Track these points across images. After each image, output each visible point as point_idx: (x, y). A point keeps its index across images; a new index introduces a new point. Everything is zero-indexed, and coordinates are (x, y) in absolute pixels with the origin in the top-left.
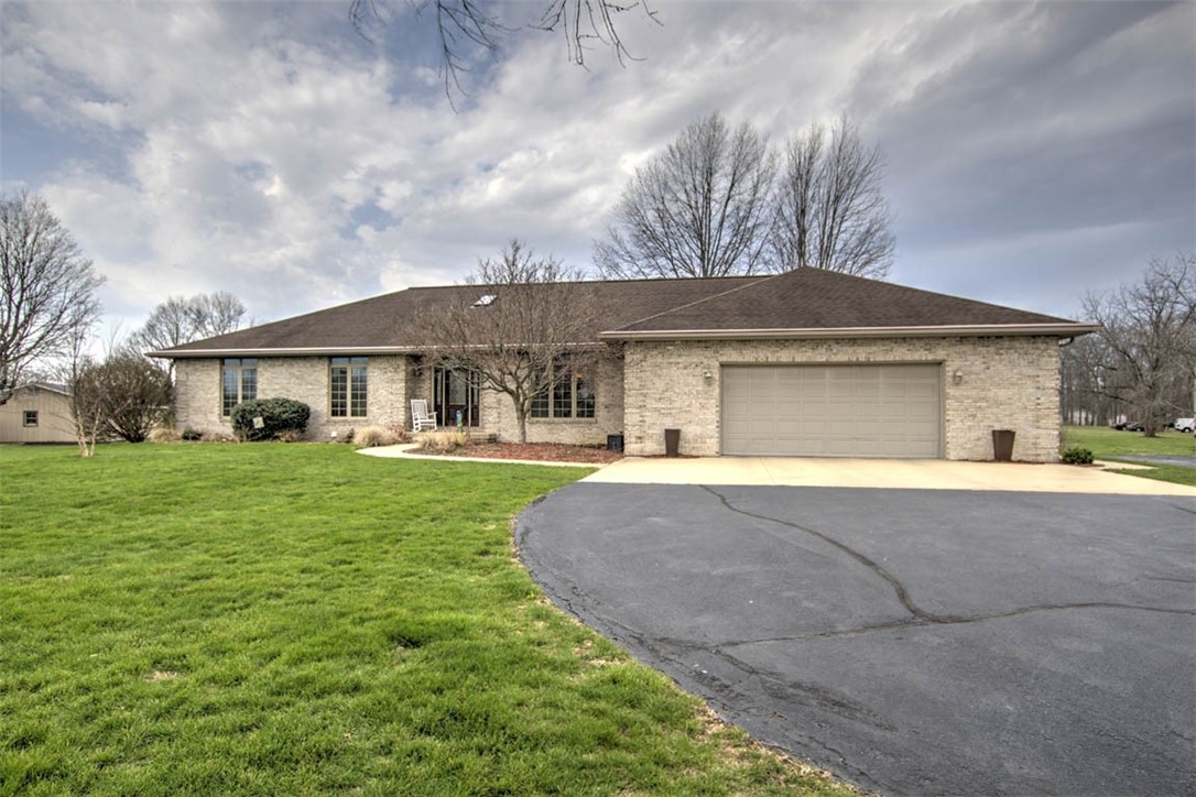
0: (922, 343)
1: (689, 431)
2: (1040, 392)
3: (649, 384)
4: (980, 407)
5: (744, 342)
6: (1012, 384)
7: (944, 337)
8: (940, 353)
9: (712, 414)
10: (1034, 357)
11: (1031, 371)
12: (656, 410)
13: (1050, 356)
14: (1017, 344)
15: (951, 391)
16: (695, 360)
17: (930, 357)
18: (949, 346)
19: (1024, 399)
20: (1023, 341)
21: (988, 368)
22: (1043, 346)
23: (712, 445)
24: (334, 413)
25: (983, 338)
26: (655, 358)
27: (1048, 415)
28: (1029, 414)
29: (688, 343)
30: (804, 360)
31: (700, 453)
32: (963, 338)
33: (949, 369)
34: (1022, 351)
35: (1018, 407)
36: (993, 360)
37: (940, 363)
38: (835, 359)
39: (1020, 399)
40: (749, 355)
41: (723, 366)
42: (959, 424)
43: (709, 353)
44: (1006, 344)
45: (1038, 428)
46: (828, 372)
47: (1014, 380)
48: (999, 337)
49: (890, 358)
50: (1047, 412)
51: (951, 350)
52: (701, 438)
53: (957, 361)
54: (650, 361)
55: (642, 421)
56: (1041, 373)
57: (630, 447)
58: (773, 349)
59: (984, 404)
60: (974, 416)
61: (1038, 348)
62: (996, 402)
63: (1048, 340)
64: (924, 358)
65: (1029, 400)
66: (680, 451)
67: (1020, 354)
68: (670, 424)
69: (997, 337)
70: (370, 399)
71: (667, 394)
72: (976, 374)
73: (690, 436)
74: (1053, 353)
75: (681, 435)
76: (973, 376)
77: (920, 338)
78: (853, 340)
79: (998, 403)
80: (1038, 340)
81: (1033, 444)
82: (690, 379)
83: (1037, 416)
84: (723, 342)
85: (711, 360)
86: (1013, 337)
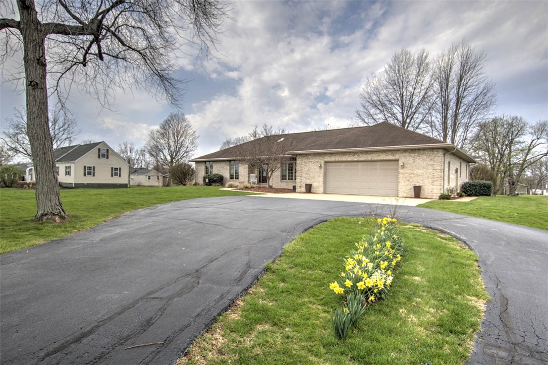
0: (390, 153)
1: (315, 185)
2: (434, 171)
3: (303, 169)
4: (411, 177)
5: (331, 154)
6: (424, 168)
7: (398, 150)
8: (397, 157)
9: (321, 179)
10: (433, 157)
11: (431, 163)
12: (305, 177)
13: (439, 157)
14: (426, 152)
15: (401, 171)
16: (317, 160)
17: (393, 158)
18: (401, 153)
19: (428, 174)
20: (429, 151)
21: (415, 162)
22: (436, 153)
23: (321, 189)
24: (231, 178)
25: (413, 150)
26: (305, 160)
27: (437, 180)
28: (430, 180)
29: (315, 154)
30: (351, 160)
31: (318, 192)
32: (405, 150)
33: (401, 163)
34: (428, 155)
35: (426, 177)
36: (417, 158)
37: (397, 160)
38: (360, 159)
39: (426, 174)
40: (333, 159)
41: (326, 162)
42: (403, 183)
43: (321, 158)
44: (422, 152)
45: (433, 185)
46: (360, 164)
47: (424, 166)
48: (419, 149)
49: (379, 158)
50: (437, 179)
51: (401, 155)
52: (318, 187)
53: (403, 159)
54: (304, 161)
55: (301, 180)
56: (435, 163)
57: (298, 190)
58: (341, 156)
59: (413, 176)
60: (409, 180)
61: (434, 154)
62: (417, 175)
63: (438, 150)
64: (391, 158)
65: (430, 174)
66: (312, 191)
67: (427, 156)
68: (308, 182)
69: (418, 150)
70: (239, 174)
71: (308, 172)
72: (410, 164)
73: (315, 186)
74: (440, 155)
75: (312, 186)
76: (409, 165)
77: (390, 151)
78: (367, 152)
79: (418, 176)
80: (434, 150)
81: (431, 191)
82: (315, 167)
83: (433, 181)
84: (325, 154)
85: (321, 161)
86: (424, 149)
